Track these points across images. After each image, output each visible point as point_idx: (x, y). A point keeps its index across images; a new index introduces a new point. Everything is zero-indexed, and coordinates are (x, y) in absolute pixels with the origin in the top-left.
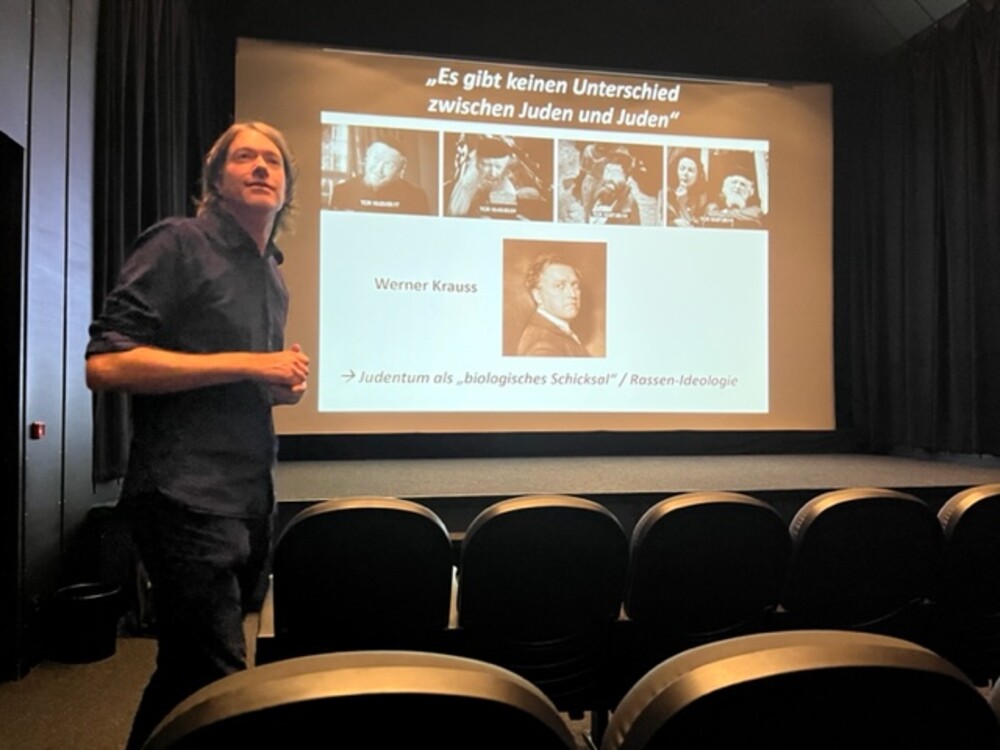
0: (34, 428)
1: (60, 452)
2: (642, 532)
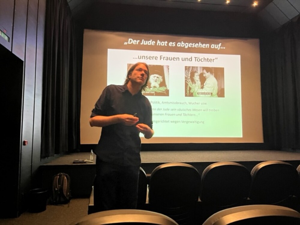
0: (24, 142)
1: (31, 149)
2: (205, 174)
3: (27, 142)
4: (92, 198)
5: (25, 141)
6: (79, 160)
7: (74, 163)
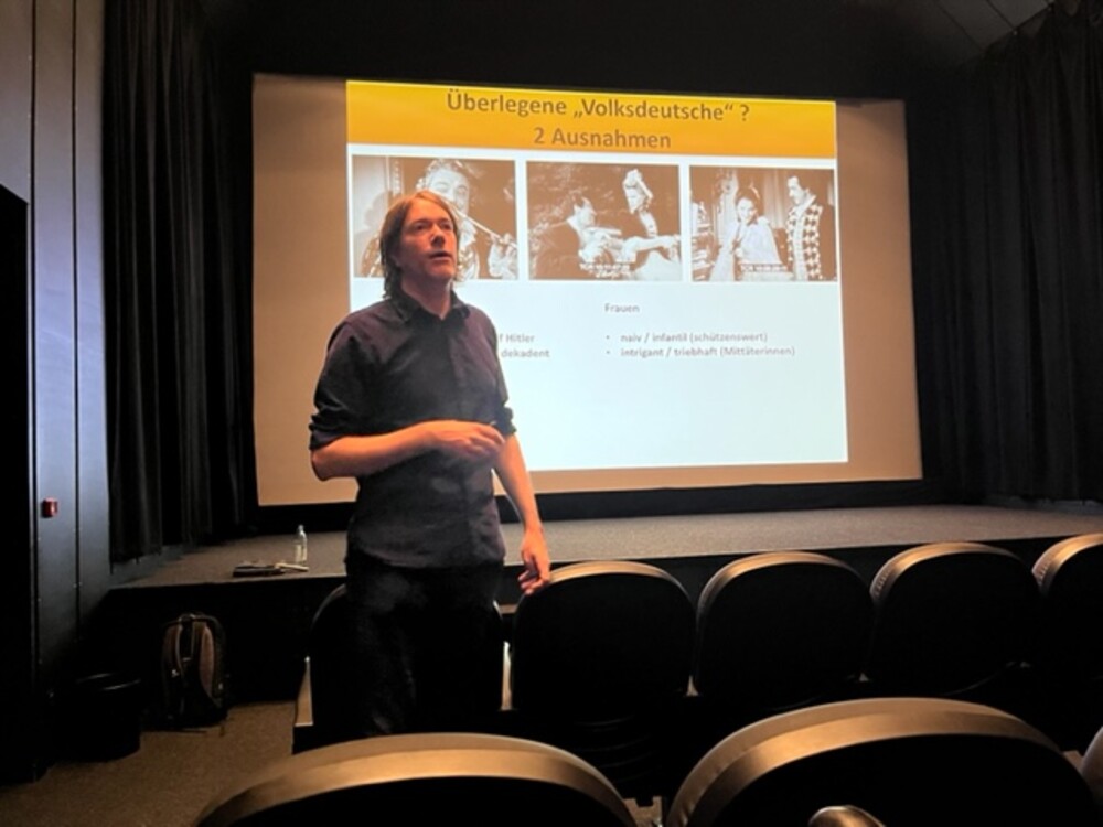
0: (46, 505)
1: (74, 530)
3: (56, 504)
4: (306, 699)
5: (49, 500)
6: (256, 565)
7: (236, 575)
